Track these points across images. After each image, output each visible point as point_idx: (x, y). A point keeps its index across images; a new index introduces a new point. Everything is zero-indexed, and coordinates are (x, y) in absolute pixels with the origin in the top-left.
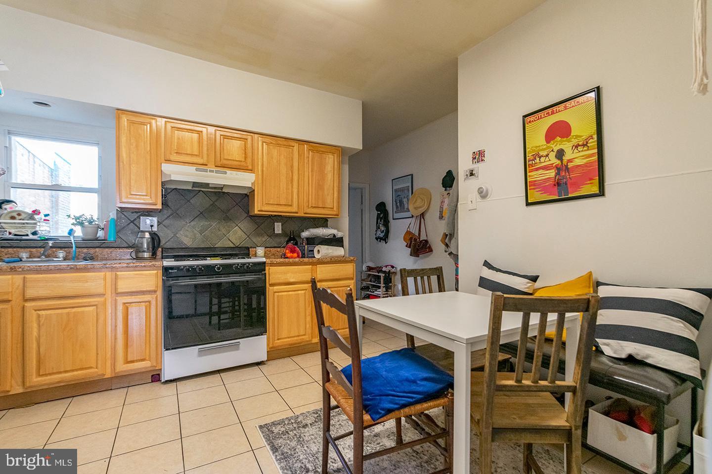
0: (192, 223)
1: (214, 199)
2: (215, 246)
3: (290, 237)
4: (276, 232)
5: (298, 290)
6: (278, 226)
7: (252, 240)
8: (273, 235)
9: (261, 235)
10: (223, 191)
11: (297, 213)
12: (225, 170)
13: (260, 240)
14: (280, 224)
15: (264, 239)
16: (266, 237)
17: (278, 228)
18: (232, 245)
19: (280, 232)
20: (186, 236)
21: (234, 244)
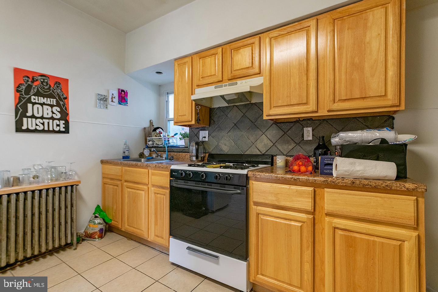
0: (229, 134)
1: (244, 111)
2: (245, 154)
3: (319, 144)
4: (306, 138)
5: (291, 220)
6: (308, 131)
7: (278, 149)
8: (302, 141)
9: (288, 142)
10: (252, 102)
11: (317, 112)
12: (234, 81)
13: (286, 147)
14: (310, 129)
15: (290, 147)
16: (293, 145)
17: (308, 134)
18: (259, 153)
19: (310, 138)
20: (225, 145)
21: (261, 152)
